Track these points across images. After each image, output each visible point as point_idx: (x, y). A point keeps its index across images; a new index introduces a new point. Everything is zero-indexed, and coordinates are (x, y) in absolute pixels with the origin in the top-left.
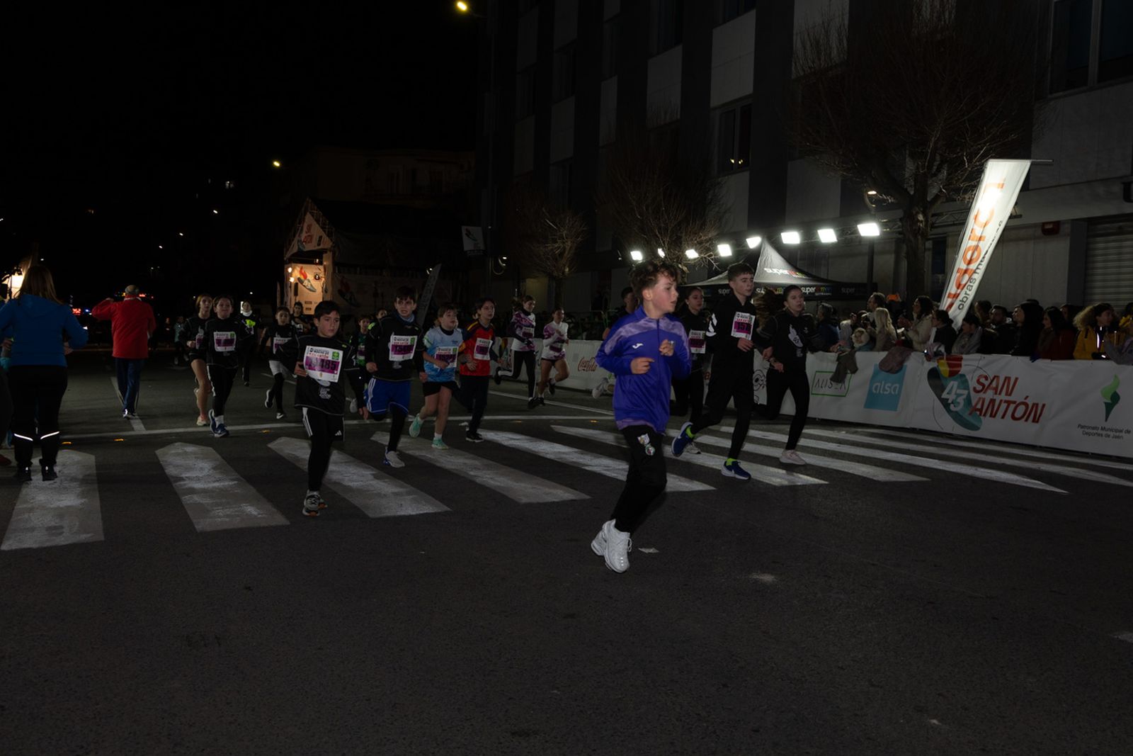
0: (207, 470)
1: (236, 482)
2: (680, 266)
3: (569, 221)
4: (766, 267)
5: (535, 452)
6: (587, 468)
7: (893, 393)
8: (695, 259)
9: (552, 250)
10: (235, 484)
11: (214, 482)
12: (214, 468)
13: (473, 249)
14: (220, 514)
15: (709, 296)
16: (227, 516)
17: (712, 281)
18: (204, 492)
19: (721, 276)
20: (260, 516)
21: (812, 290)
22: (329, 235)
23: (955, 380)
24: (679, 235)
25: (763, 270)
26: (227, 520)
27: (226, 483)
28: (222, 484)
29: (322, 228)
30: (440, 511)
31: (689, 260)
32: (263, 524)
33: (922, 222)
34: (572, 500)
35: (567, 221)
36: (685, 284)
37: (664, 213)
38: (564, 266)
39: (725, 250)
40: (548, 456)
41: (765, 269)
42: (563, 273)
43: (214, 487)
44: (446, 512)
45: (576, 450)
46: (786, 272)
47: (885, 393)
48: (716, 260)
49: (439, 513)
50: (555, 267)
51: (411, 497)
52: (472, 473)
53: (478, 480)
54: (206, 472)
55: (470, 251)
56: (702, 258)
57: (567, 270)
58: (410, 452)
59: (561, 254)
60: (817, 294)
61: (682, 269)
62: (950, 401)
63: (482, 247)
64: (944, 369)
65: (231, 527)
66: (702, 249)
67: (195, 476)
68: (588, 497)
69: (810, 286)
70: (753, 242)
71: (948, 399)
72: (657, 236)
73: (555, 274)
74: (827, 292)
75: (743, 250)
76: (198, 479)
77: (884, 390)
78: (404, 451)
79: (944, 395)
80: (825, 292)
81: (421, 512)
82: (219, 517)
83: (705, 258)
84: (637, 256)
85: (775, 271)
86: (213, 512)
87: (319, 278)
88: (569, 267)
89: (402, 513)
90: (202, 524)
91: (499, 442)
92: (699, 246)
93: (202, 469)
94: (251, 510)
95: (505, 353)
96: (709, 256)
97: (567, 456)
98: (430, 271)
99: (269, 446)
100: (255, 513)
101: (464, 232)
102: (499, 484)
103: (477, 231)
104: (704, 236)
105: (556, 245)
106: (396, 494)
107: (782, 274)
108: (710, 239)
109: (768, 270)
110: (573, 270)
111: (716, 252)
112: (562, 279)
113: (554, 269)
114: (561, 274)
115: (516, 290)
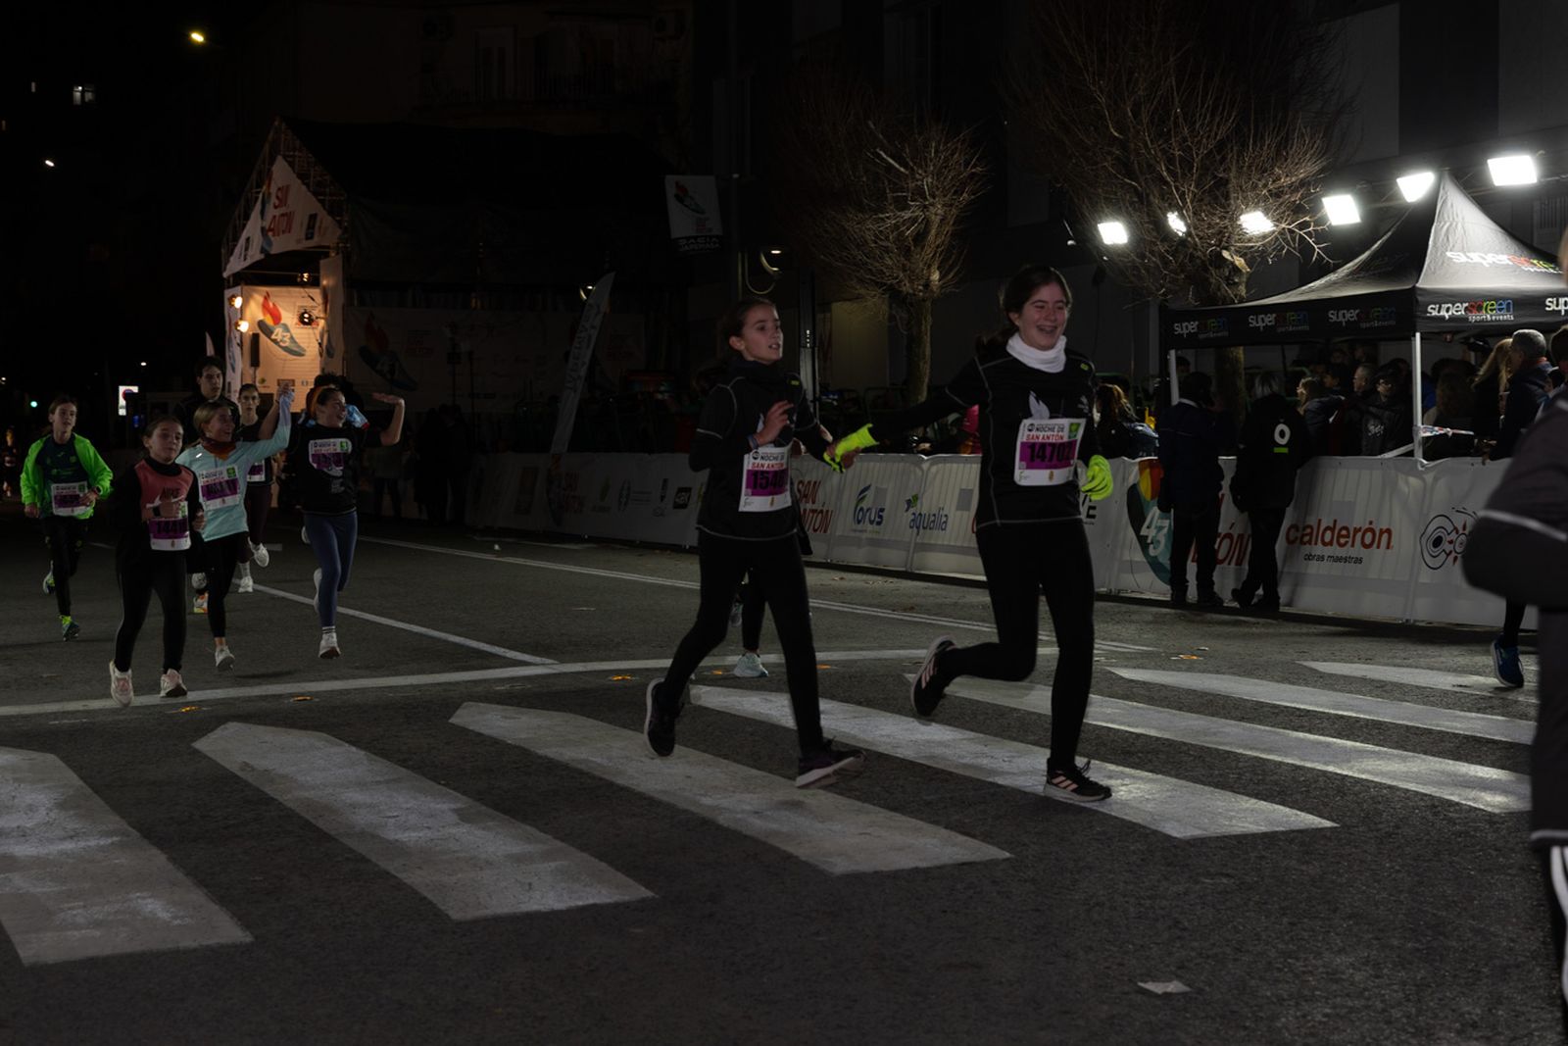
0: (43, 811)
1: (115, 839)
2: (1226, 254)
3: (936, 152)
4: (1451, 251)
5: (867, 742)
6: (1000, 781)
8: (1264, 237)
9: (896, 227)
10: (112, 843)
11: (64, 839)
12: (62, 806)
13: (695, 235)
14: (80, 920)
15: (1306, 328)
16: (98, 924)
17: (1312, 291)
18: (40, 863)
19: (1332, 277)
20: (178, 922)
22: (333, 211)
24: (1221, 175)
25: (1443, 253)
26: (97, 933)
27: (93, 843)
28: (82, 844)
29: (315, 194)
30: (627, 898)
31: (1250, 240)
32: (188, 943)
34: (964, 864)
35: (933, 151)
36: (1241, 302)
37: (1181, 120)
38: (929, 266)
39: (1342, 210)
40: (901, 753)
42: (927, 285)
43: (62, 853)
44: (643, 900)
45: (972, 735)
46: (1504, 259)
48: (1320, 237)
49: (626, 905)
50: (904, 271)
51: (553, 865)
52: (707, 801)
53: (722, 820)
54: (41, 815)
55: (688, 238)
56: (1282, 233)
57: (936, 276)
58: (551, 753)
59: (920, 238)
61: (1232, 263)
63: (717, 230)
65: (108, 951)
66: (1283, 208)
67: (15, 825)
68: (1007, 855)
70: (1414, 185)
72: (1166, 183)
73: (906, 288)
75: (1388, 209)
76: (23, 834)
78: (532, 749)
81: (580, 903)
82: (77, 927)
83: (1291, 231)
84: (1113, 233)
85: (1475, 257)
86: (63, 914)
87: (310, 318)
88: (938, 268)
89: (533, 906)
90: (36, 947)
91: (774, 721)
92: (1274, 201)
93: (31, 808)
94: (154, 907)
96: (1303, 226)
97: (948, 752)
98: (587, 292)
99: (202, 745)
100: (164, 915)
101: (671, 191)
102: (775, 826)
103: (703, 187)
104: (1287, 176)
105: (907, 215)
106: (518, 859)
107: (1494, 266)
108: (1303, 183)
109: (1456, 257)
110: (950, 276)
111: (1319, 215)
112: (924, 300)
113: (901, 275)
114: (921, 288)
115: (808, 332)
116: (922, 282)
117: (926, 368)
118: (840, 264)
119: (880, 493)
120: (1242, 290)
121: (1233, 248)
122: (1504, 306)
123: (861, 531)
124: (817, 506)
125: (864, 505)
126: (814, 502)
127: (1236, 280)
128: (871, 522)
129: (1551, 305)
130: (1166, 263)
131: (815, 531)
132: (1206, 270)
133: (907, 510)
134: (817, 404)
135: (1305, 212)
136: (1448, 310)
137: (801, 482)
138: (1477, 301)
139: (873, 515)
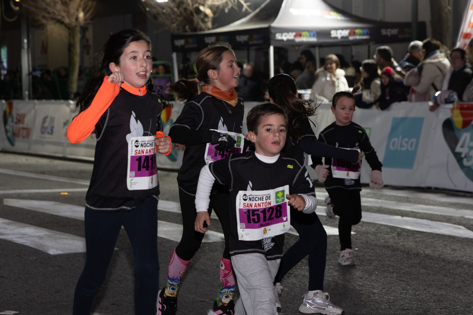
2: (202, 8)
7: (410, 149)
17: (234, 26)
19: (244, 20)
21: (346, 33)
23: (467, 131)
36: (209, 29)
38: (77, 10)
41: (291, 10)
42: (77, 19)
46: (317, 13)
47: (403, 149)
50: (65, 12)
57: (81, 15)
60: (351, 38)
62: (463, 156)
64: (458, 120)
69: (342, 29)
71: (460, 154)
73: (67, 21)
74: (363, 34)
77: (402, 146)
79: (458, 149)
80: (360, 35)
85: (304, 12)
88: (84, 10)
95: (10, 120)
107: (313, 16)
109: (295, 12)
110: (88, 15)
112: (76, 26)
113: (64, 14)
114: (74, 20)
115: (25, 41)
116: (75, 17)
117: (77, 60)
118: (33, 9)
119: (52, 119)
120: (210, 25)
121: (206, 6)
122: (312, 34)
123: (45, 138)
124: (25, 126)
125: (46, 125)
126: (23, 123)
127: (206, 20)
128: (48, 133)
129: (334, 34)
130: (174, 12)
131: (24, 137)
132: (192, 15)
133: (64, 127)
134: (31, 76)
136: (286, 36)
137: (18, 114)
138: (299, 32)
139: (49, 130)
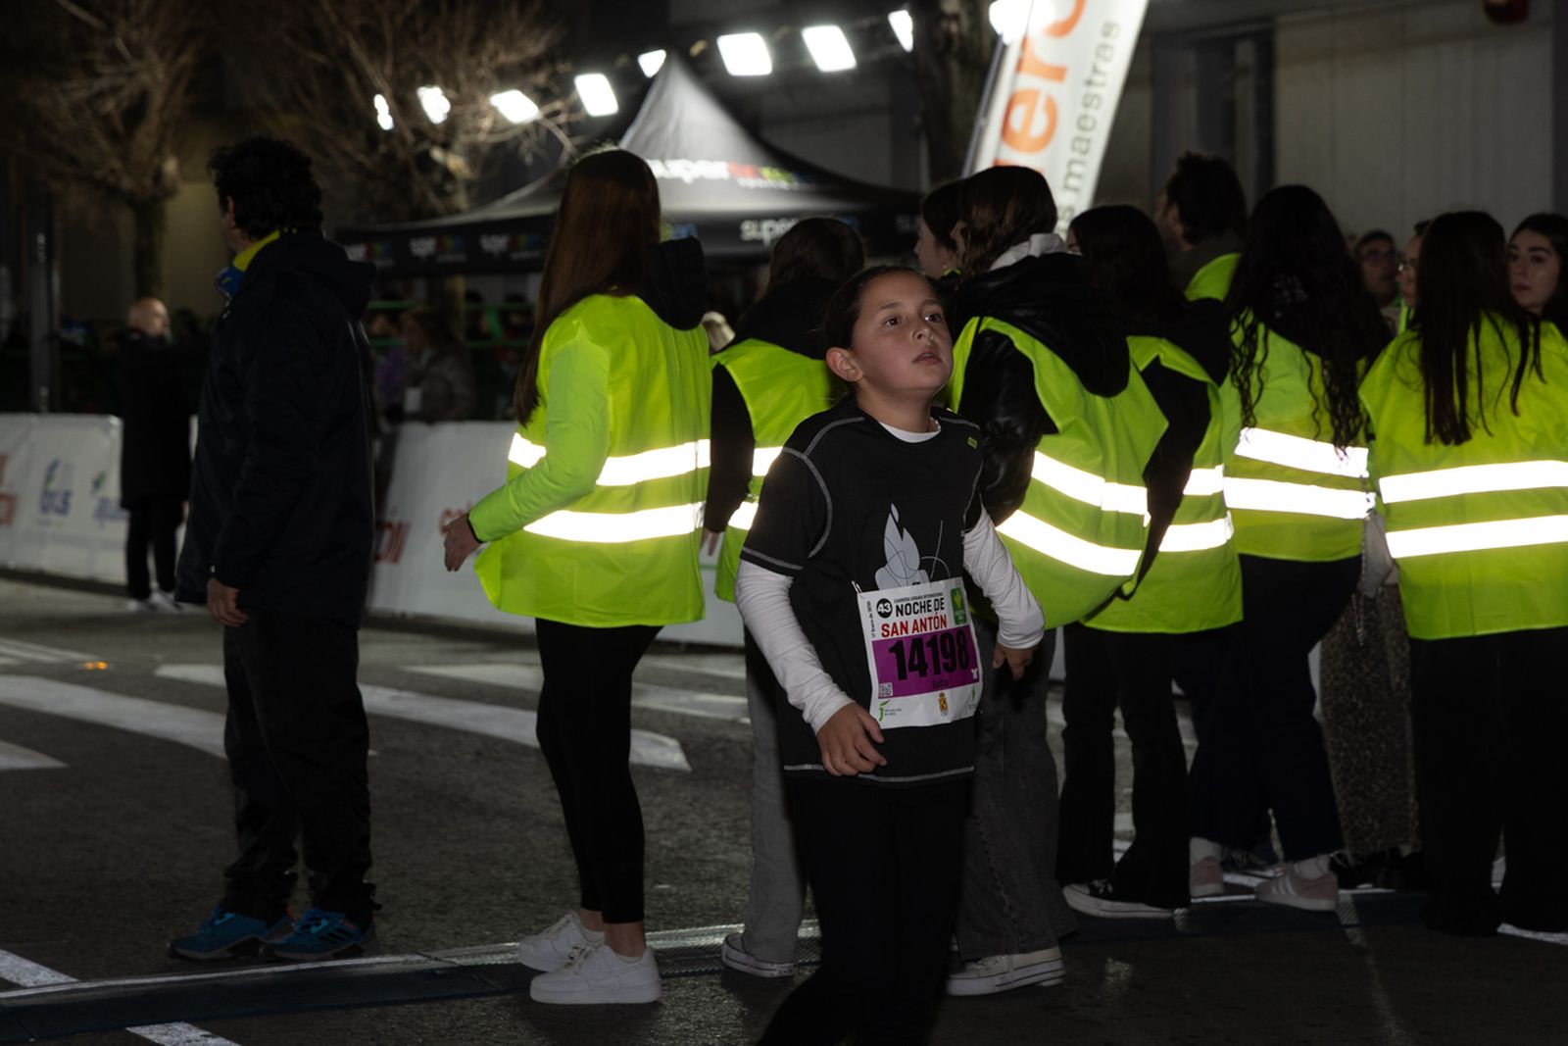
2: (438, 155)
33: (956, 17)
38: (158, 152)
39: (598, 93)
42: (159, 177)
50: (118, 159)
61: (444, 167)
69: (780, 216)
73: (126, 184)
83: (537, 123)
88: (178, 151)
107: (698, 180)
111: (572, 99)
112: (154, 199)
113: (116, 165)
114: (148, 182)
116: (150, 175)
119: (69, 470)
120: (461, 199)
121: (455, 148)
122: (684, 232)
123: (47, 523)
124: (4, 489)
125: (54, 486)
127: (449, 187)
128: (57, 510)
129: (749, 230)
132: (408, 174)
135: (555, 97)
139: (58, 502)
